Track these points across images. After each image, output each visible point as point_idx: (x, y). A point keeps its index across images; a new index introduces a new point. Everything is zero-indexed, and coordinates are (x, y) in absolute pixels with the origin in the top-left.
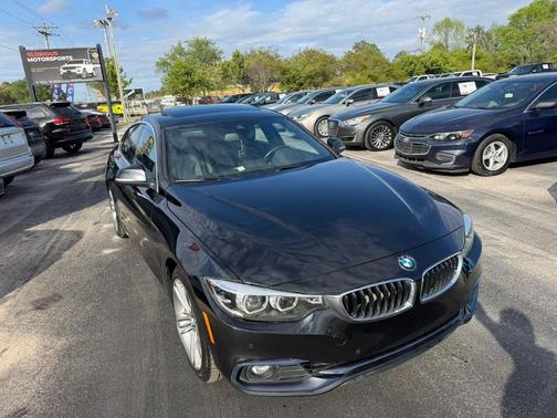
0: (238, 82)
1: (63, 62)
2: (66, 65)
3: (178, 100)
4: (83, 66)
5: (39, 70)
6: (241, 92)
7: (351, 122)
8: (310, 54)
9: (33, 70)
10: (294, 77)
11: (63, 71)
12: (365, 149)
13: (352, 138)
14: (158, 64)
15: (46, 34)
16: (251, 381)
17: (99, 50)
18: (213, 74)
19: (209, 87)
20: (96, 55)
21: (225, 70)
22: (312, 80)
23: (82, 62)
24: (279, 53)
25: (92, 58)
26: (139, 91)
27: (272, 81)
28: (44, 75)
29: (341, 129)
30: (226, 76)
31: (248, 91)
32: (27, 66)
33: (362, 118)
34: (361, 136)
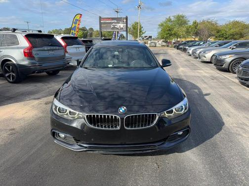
0: (193, 35)
1: (113, 23)
2: (114, 24)
3: (163, 41)
4: (119, 24)
5: (105, 25)
6: (193, 40)
7: (223, 57)
8: (236, 24)
9: (102, 25)
10: (223, 34)
11: (112, 26)
12: (229, 72)
13: (223, 65)
14: (159, 25)
15: (117, 12)
16: (58, 138)
17: (127, 18)
18: (182, 30)
19: (178, 36)
20: (125, 20)
21: (188, 29)
22: (233, 37)
23: (119, 23)
24: (217, 22)
25: (123, 21)
26: (150, 37)
27: (210, 36)
28: (106, 27)
29: (218, 60)
30: (188, 32)
31: (197, 39)
32: (101, 24)
33: (230, 56)
34: (228, 65)
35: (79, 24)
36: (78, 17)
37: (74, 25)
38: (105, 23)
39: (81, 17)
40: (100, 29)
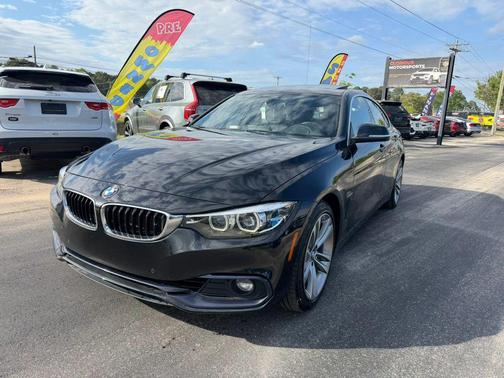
1: (416, 70)
2: (417, 73)
4: (431, 73)
5: (395, 76)
9: (391, 76)
11: (413, 77)
17: (451, 60)
20: (446, 64)
23: (431, 70)
25: (442, 66)
28: (398, 80)
32: (388, 72)
35: (338, 74)
36: (338, 60)
37: (327, 75)
38: (397, 71)
39: (344, 59)
40: (386, 83)
